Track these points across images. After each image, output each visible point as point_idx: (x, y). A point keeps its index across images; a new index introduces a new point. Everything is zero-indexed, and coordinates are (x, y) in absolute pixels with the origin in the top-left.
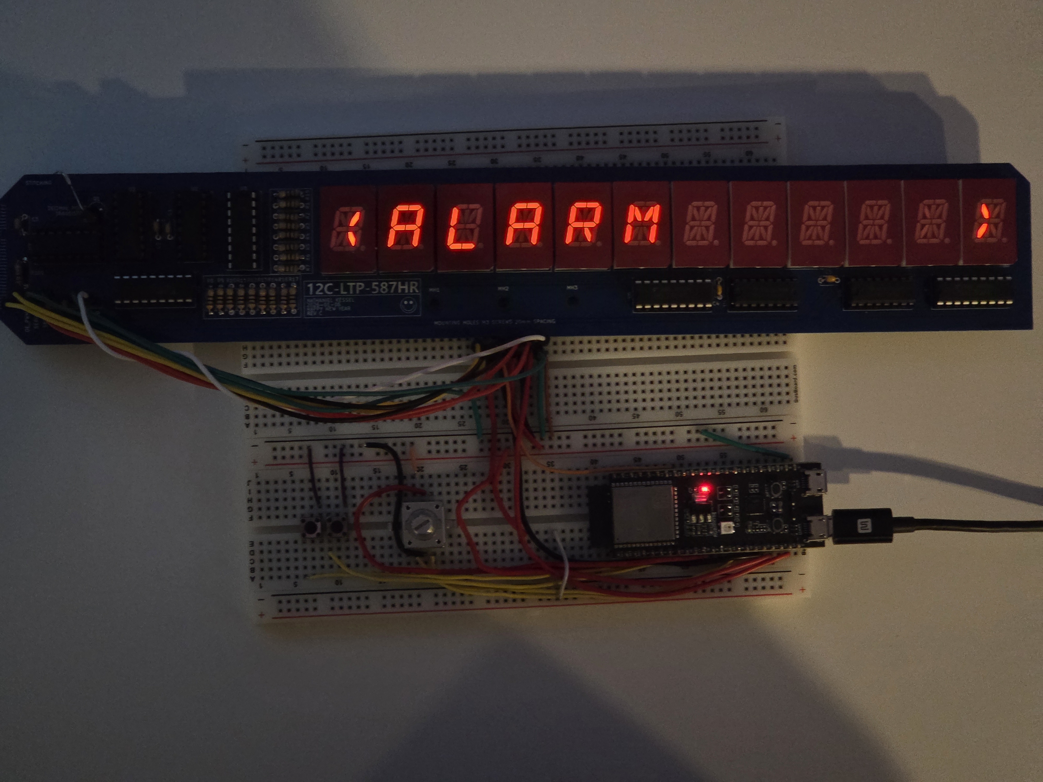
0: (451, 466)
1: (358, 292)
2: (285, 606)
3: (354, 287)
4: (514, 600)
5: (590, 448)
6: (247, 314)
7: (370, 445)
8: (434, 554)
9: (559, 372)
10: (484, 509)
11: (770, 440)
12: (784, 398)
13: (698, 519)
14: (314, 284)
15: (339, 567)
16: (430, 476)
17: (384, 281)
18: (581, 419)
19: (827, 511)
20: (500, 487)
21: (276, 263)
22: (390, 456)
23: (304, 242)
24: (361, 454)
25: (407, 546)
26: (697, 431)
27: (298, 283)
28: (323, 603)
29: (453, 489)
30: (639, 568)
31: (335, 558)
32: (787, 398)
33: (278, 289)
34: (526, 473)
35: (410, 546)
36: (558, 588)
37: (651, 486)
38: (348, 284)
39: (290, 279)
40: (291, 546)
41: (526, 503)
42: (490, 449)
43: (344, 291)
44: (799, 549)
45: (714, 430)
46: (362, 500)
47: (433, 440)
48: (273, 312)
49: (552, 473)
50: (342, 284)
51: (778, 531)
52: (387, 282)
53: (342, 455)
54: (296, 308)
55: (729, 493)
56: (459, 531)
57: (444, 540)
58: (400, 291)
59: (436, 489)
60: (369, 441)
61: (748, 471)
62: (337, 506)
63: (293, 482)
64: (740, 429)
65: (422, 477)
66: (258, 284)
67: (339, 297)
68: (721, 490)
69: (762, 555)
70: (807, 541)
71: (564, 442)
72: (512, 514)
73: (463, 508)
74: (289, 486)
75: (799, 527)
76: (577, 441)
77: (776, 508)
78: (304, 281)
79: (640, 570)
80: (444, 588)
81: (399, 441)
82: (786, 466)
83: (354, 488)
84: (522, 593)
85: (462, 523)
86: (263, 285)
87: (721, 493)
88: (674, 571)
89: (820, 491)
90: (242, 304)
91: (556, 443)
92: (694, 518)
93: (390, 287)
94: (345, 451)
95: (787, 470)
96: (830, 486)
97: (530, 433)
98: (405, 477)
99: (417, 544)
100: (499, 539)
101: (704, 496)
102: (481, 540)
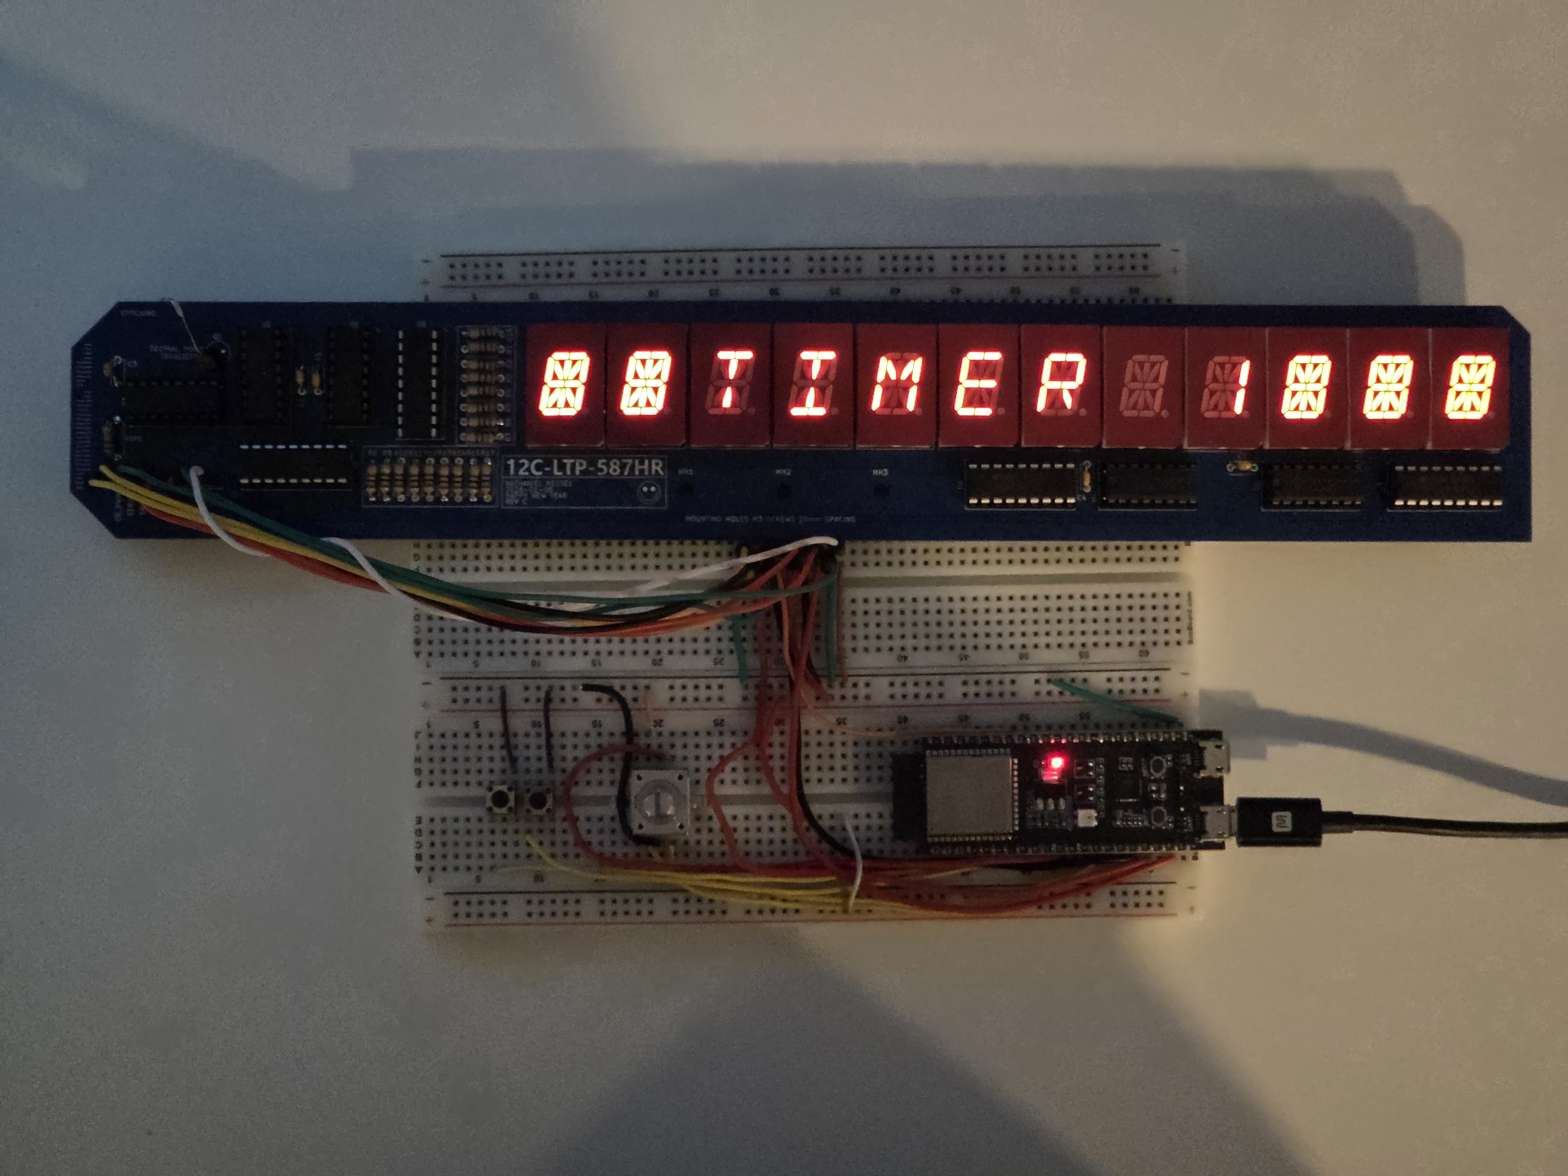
0: (701, 720)
1: (578, 473)
2: (462, 909)
3: (573, 465)
4: (785, 911)
5: (899, 701)
6: (423, 501)
7: (587, 688)
8: (674, 842)
9: (860, 593)
10: (746, 782)
11: (1151, 695)
12: (1173, 637)
13: (1046, 804)
14: (517, 460)
15: (540, 857)
16: (672, 734)
17: (615, 458)
18: (887, 660)
19: (1230, 798)
20: (769, 751)
21: (462, 429)
22: (616, 705)
23: (504, 400)
24: (575, 700)
25: (636, 831)
26: (1049, 681)
27: (493, 458)
28: (517, 907)
29: (703, 753)
30: (962, 870)
31: (534, 845)
32: (1177, 637)
33: (466, 467)
34: (807, 732)
35: (640, 832)
36: (846, 896)
37: (981, 755)
38: (565, 461)
39: (483, 452)
40: (474, 825)
41: (805, 775)
42: (757, 699)
43: (559, 471)
44: (1188, 852)
45: (1073, 680)
46: (574, 764)
47: (678, 683)
48: (459, 499)
49: (844, 733)
50: (555, 462)
51: (1159, 825)
52: (620, 459)
53: (548, 700)
54: (490, 493)
55: (1091, 769)
56: (711, 811)
57: (688, 824)
58: (637, 473)
59: (679, 752)
60: (589, 682)
61: (1118, 740)
62: (540, 771)
63: (479, 735)
64: (1109, 680)
65: (660, 734)
66: (438, 459)
67: (551, 479)
68: (1079, 765)
69: (1135, 858)
70: (1200, 840)
71: (862, 691)
72: (785, 789)
73: (717, 780)
74: (473, 741)
75: (1189, 821)
76: (881, 689)
77: (1158, 791)
78: (503, 456)
79: (963, 874)
80: (686, 891)
81: (629, 684)
82: (1173, 734)
83: (564, 747)
84: (797, 901)
85: (715, 801)
86: (446, 460)
87: (1079, 768)
88: (1012, 877)
89: (1219, 770)
90: (416, 487)
91: (850, 692)
92: (1040, 804)
93: (623, 467)
94: (553, 695)
95: (1174, 739)
96: (1235, 764)
97: (814, 676)
98: (636, 735)
99: (650, 829)
100: (765, 823)
101: (1055, 773)
102: (740, 824)
